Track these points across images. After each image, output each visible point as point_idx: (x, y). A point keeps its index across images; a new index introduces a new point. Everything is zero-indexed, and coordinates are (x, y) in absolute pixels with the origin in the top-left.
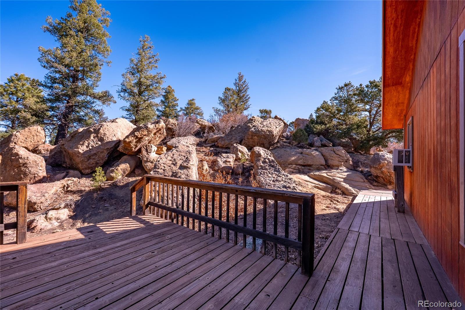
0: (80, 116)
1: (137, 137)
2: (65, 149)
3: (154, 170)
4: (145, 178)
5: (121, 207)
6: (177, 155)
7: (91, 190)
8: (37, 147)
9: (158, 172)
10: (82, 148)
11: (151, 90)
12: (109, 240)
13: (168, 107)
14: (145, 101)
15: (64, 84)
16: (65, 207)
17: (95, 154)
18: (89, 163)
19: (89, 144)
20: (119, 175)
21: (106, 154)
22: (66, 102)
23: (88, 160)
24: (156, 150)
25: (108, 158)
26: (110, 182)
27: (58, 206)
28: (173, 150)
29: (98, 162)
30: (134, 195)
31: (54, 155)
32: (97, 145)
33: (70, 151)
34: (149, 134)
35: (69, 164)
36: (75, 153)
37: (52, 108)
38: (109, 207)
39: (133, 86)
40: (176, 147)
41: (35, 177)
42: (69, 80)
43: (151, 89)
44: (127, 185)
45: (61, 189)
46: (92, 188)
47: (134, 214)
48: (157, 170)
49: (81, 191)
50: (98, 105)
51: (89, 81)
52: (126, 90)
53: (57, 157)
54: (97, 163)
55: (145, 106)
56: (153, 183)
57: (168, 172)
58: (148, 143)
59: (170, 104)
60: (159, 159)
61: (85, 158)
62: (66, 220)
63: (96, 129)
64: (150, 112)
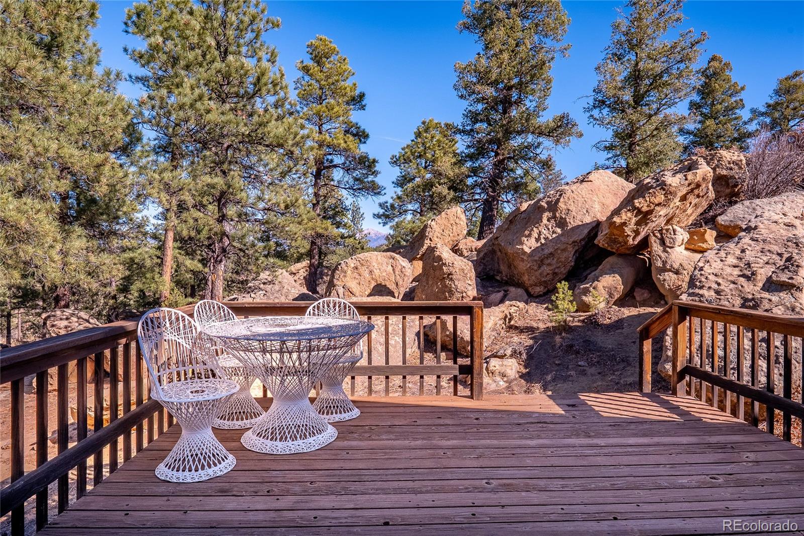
0: (517, 178)
1: (639, 211)
2: (501, 245)
3: (691, 291)
4: (676, 309)
5: (611, 372)
6: (753, 253)
7: (548, 328)
8: (457, 245)
9: (702, 296)
10: (528, 243)
11: (666, 84)
12: (610, 428)
13: (712, 117)
14: (650, 116)
15: (490, 121)
16: (511, 356)
17: (551, 254)
18: (541, 274)
19: (540, 234)
20: (601, 300)
21: (572, 253)
22: (493, 154)
23: (540, 267)
24: (686, 240)
25: (576, 262)
26: (583, 315)
27: (502, 351)
28: (740, 239)
29: (556, 271)
30: (648, 345)
31: (483, 258)
32: (554, 236)
33: (510, 250)
34: (669, 200)
35: (506, 276)
36: (517, 253)
37: (474, 171)
38: (585, 368)
39: (620, 89)
40: (748, 229)
41: (462, 297)
42: (497, 111)
43: (666, 81)
44: (619, 324)
45: (501, 322)
46: (550, 325)
47: (647, 388)
48: (697, 291)
49: (531, 329)
50: (547, 148)
51: (530, 103)
52: (603, 102)
53: (487, 261)
54: (555, 274)
55: (649, 128)
56: (696, 321)
57: (729, 297)
58: (666, 224)
59: (719, 107)
60: (701, 264)
61: (535, 263)
62: (516, 379)
63: (552, 201)
64: (664, 142)
